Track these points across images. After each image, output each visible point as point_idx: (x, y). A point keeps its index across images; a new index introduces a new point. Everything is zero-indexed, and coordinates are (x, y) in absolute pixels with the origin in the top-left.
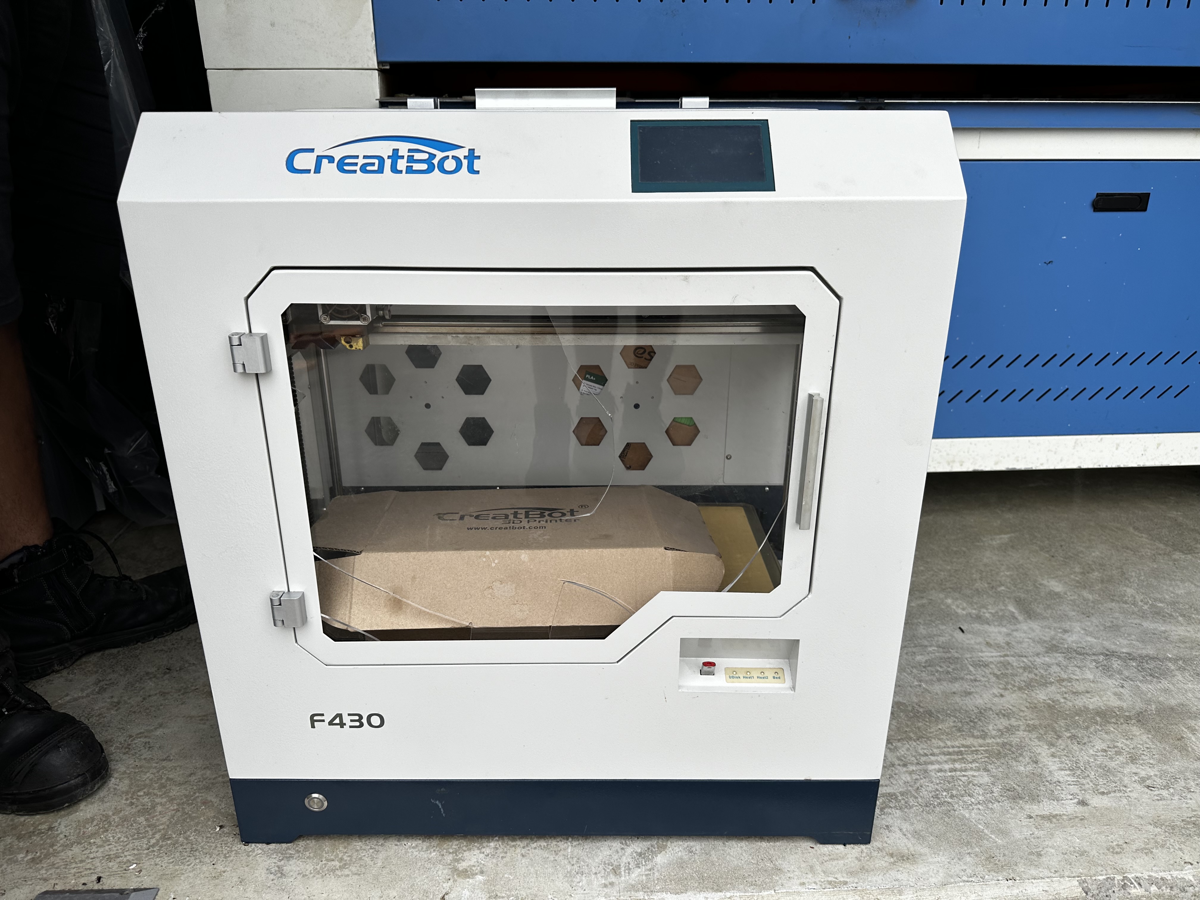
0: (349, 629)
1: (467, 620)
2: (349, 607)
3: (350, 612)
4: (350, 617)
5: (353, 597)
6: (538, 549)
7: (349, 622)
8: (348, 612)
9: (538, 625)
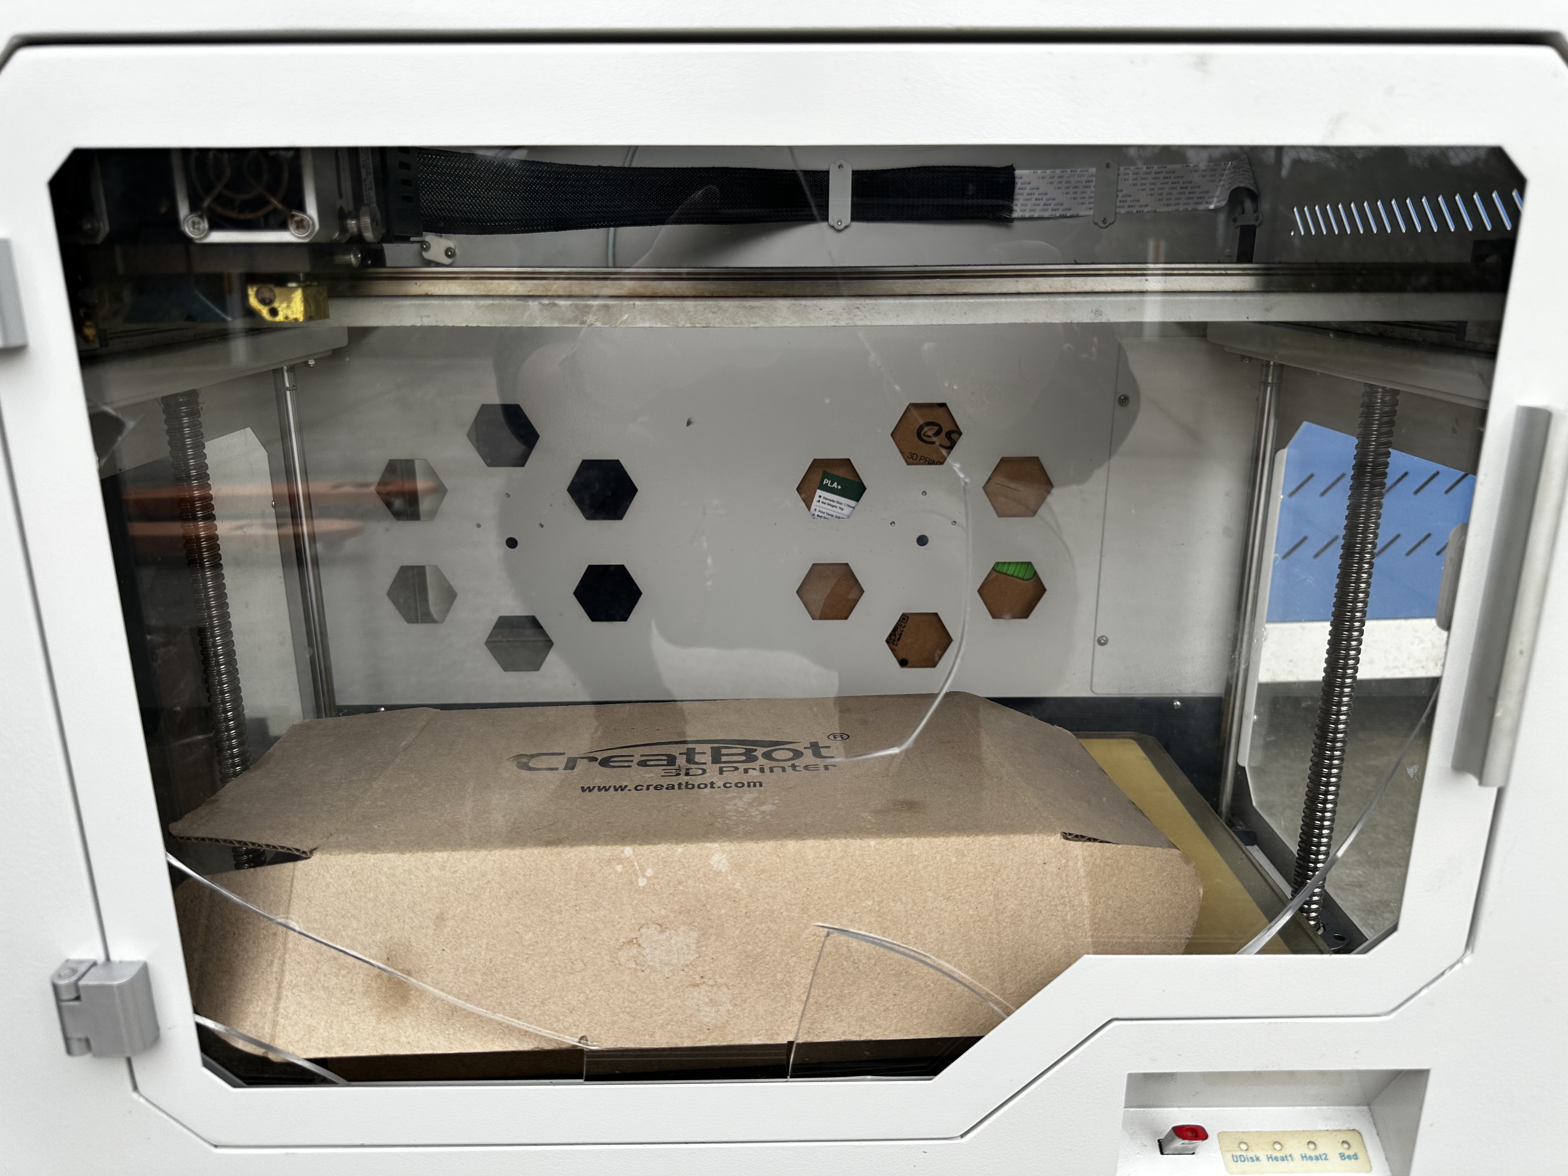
0: (272, 1056)
1: (574, 1030)
2: (274, 995)
3: (276, 1009)
4: (275, 1024)
5: (287, 967)
6: (752, 839)
7: (273, 1037)
8: (270, 1009)
9: (756, 1041)
